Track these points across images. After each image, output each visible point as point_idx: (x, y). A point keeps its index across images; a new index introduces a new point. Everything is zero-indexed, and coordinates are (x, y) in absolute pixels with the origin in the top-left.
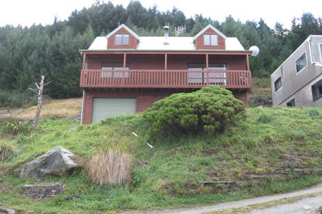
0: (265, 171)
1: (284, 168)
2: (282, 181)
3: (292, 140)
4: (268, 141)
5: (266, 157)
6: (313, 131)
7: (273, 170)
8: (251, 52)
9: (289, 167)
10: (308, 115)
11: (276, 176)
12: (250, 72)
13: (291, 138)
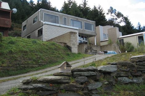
0: (7, 66)
1: (16, 65)
2: (14, 70)
3: (22, 52)
4: (11, 52)
5: (9, 59)
6: (32, 49)
7: (11, 65)
8: (13, 11)
9: (18, 64)
10: (32, 42)
11: (12, 68)
12: (11, 20)
13: (22, 51)
